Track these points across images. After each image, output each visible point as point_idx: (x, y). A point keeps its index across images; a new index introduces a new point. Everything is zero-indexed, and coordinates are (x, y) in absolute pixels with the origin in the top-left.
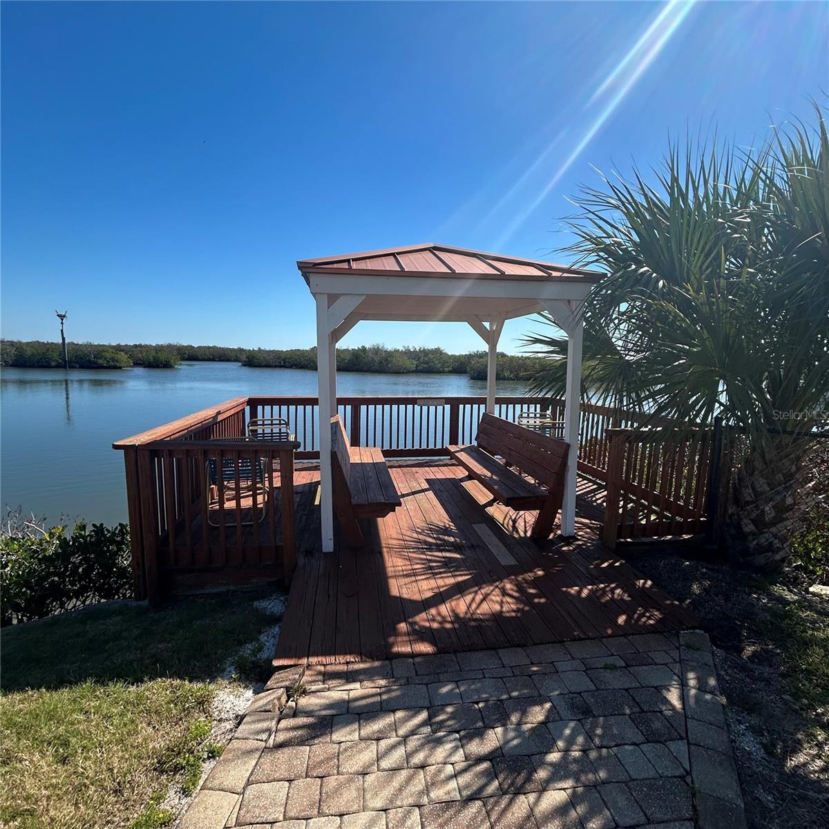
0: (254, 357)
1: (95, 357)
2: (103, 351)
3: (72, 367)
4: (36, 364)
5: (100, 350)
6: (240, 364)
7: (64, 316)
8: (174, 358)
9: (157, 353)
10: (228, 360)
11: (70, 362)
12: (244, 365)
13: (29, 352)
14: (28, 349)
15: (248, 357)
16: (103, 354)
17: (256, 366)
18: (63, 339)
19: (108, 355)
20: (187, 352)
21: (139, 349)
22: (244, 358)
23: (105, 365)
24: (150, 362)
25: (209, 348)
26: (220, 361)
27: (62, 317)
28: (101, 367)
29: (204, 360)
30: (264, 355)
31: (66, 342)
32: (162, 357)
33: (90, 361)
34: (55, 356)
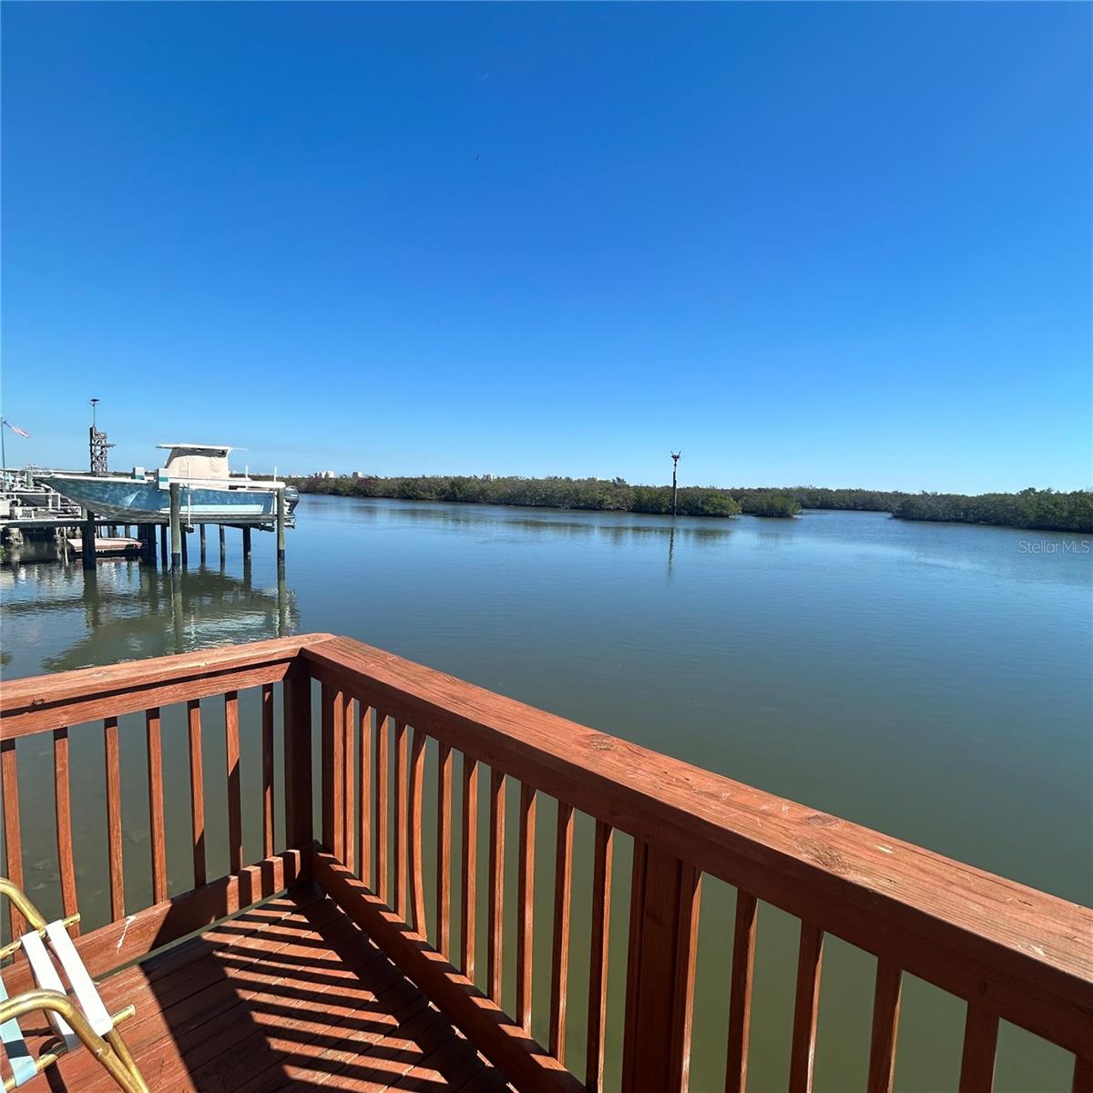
0: (912, 506)
1: (703, 503)
2: (711, 496)
3: (679, 514)
4: (651, 510)
5: (711, 494)
6: (890, 515)
7: (678, 457)
8: (793, 505)
9: (772, 498)
10: (876, 510)
11: (679, 509)
12: (895, 517)
13: (646, 497)
14: (645, 493)
15: (903, 505)
16: (711, 499)
17: (914, 519)
18: (675, 482)
19: (715, 500)
20: (820, 498)
21: (763, 493)
22: (896, 506)
23: (711, 512)
24: (763, 510)
25: (851, 491)
26: (863, 510)
27: (676, 458)
28: (706, 515)
29: (840, 508)
30: (930, 503)
31: (677, 487)
32: (778, 503)
33: (697, 508)
34: (666, 501)
